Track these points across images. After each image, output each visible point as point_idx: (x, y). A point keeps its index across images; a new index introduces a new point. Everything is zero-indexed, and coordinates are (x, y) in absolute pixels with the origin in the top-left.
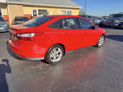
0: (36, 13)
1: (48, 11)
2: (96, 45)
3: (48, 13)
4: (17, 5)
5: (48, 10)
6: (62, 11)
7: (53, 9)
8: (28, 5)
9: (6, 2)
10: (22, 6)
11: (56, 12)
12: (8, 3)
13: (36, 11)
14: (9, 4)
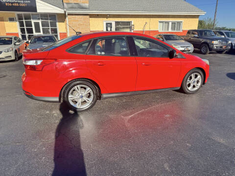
0: (111, 27)
1: (132, 24)
2: (179, 88)
3: (133, 26)
4: (81, 17)
5: (133, 21)
6: (160, 22)
7: (142, 19)
8: (98, 15)
9: (63, 12)
10: (88, 17)
11: (148, 25)
12: (67, 14)
13: (111, 24)
14: (69, 14)
